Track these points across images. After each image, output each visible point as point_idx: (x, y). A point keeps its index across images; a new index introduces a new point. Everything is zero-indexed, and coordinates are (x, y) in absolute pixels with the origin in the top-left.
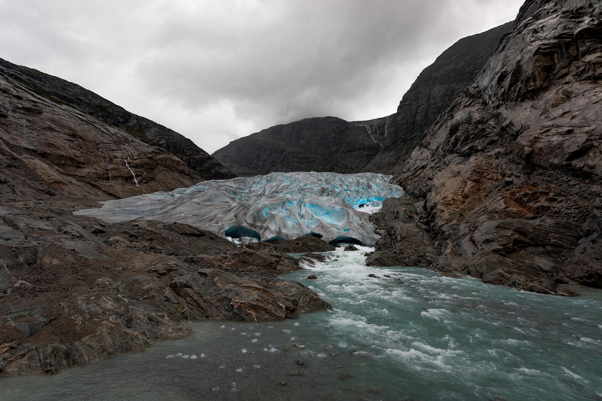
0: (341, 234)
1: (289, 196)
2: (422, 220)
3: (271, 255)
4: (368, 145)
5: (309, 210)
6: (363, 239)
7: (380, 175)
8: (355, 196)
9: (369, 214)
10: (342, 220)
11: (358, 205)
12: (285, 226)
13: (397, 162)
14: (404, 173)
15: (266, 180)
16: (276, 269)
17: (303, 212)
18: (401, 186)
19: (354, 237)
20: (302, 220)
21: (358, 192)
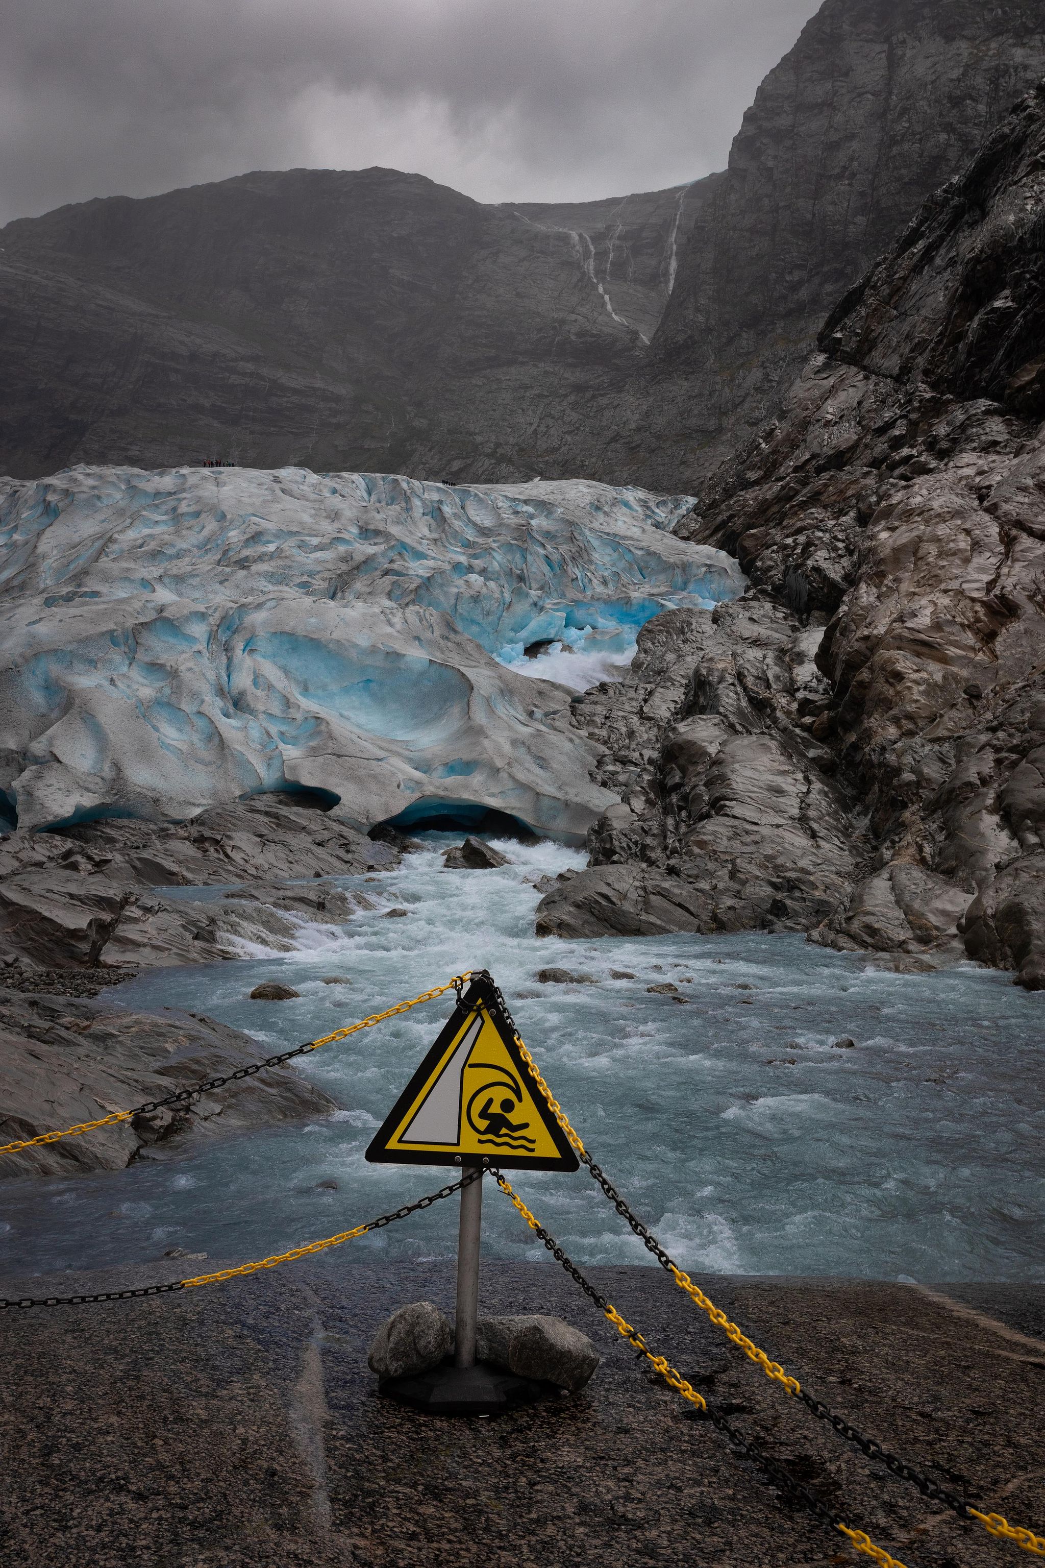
0: (429, 790)
1: (164, 595)
2: (807, 720)
3: (72, 896)
4: (579, 335)
5: (271, 671)
6: (537, 809)
7: (632, 495)
8: (507, 596)
9: (568, 691)
10: (438, 717)
11: (520, 647)
12: (145, 752)
13: (720, 430)
14: (748, 485)
15: (40, 509)
16: (97, 963)
17: (242, 680)
18: (732, 554)
19: (494, 802)
20: (233, 722)
21: (521, 578)
